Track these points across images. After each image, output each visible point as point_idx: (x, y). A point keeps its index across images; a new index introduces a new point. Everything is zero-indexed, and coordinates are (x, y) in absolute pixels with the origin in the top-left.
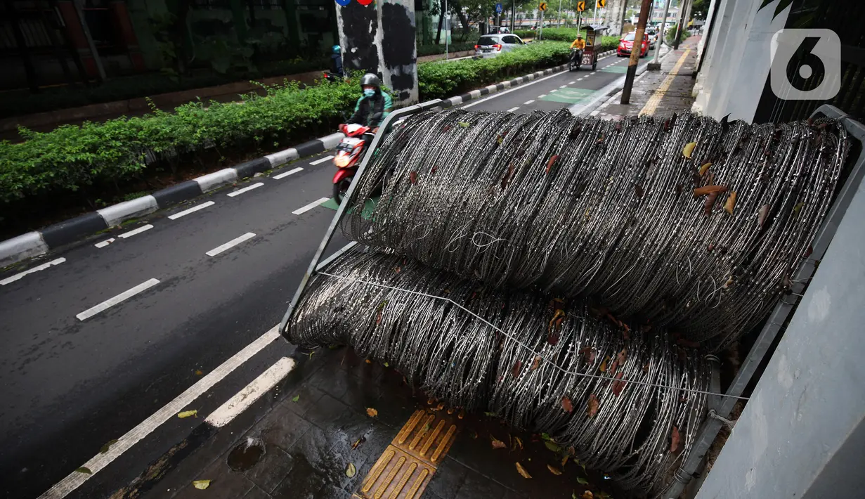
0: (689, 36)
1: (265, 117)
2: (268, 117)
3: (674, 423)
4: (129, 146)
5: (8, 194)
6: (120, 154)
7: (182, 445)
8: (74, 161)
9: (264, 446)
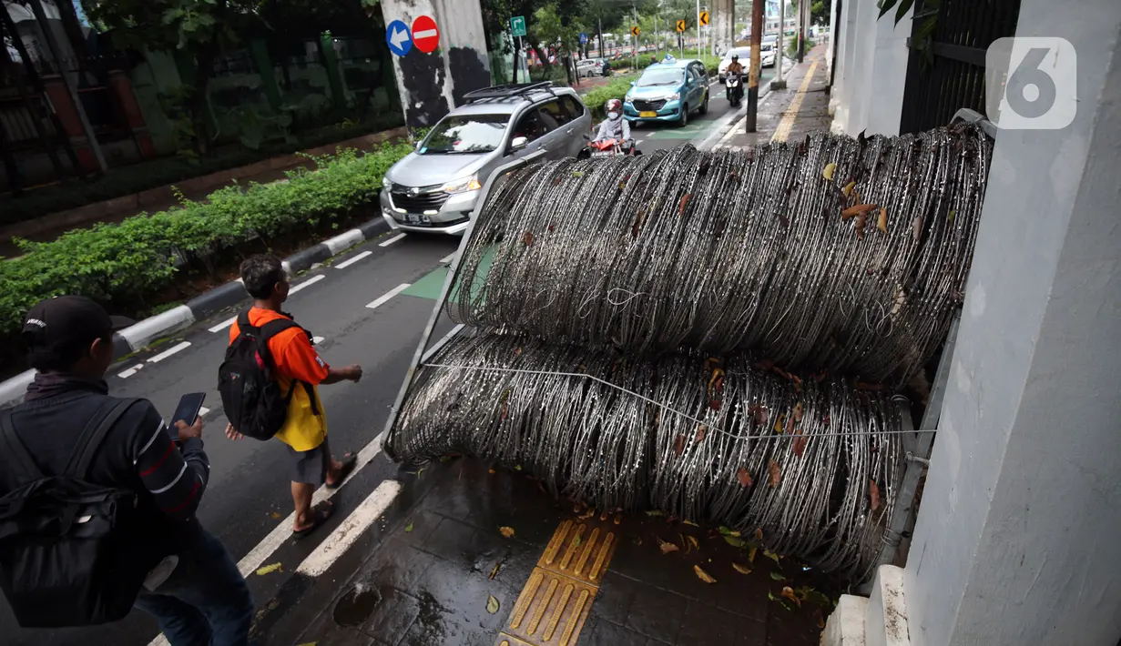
0: (814, 45)
1: (319, 195)
2: (322, 194)
3: (870, 476)
4: (156, 247)
5: (8, 323)
6: (146, 258)
7: (272, 605)
8: (89, 272)
9: (378, 591)
